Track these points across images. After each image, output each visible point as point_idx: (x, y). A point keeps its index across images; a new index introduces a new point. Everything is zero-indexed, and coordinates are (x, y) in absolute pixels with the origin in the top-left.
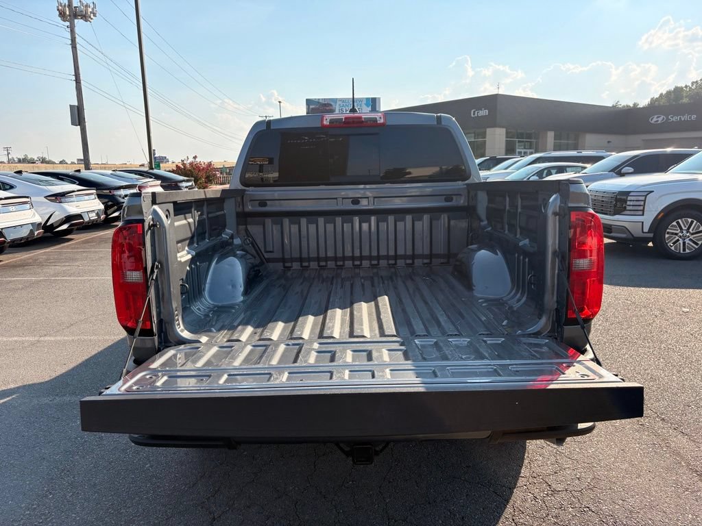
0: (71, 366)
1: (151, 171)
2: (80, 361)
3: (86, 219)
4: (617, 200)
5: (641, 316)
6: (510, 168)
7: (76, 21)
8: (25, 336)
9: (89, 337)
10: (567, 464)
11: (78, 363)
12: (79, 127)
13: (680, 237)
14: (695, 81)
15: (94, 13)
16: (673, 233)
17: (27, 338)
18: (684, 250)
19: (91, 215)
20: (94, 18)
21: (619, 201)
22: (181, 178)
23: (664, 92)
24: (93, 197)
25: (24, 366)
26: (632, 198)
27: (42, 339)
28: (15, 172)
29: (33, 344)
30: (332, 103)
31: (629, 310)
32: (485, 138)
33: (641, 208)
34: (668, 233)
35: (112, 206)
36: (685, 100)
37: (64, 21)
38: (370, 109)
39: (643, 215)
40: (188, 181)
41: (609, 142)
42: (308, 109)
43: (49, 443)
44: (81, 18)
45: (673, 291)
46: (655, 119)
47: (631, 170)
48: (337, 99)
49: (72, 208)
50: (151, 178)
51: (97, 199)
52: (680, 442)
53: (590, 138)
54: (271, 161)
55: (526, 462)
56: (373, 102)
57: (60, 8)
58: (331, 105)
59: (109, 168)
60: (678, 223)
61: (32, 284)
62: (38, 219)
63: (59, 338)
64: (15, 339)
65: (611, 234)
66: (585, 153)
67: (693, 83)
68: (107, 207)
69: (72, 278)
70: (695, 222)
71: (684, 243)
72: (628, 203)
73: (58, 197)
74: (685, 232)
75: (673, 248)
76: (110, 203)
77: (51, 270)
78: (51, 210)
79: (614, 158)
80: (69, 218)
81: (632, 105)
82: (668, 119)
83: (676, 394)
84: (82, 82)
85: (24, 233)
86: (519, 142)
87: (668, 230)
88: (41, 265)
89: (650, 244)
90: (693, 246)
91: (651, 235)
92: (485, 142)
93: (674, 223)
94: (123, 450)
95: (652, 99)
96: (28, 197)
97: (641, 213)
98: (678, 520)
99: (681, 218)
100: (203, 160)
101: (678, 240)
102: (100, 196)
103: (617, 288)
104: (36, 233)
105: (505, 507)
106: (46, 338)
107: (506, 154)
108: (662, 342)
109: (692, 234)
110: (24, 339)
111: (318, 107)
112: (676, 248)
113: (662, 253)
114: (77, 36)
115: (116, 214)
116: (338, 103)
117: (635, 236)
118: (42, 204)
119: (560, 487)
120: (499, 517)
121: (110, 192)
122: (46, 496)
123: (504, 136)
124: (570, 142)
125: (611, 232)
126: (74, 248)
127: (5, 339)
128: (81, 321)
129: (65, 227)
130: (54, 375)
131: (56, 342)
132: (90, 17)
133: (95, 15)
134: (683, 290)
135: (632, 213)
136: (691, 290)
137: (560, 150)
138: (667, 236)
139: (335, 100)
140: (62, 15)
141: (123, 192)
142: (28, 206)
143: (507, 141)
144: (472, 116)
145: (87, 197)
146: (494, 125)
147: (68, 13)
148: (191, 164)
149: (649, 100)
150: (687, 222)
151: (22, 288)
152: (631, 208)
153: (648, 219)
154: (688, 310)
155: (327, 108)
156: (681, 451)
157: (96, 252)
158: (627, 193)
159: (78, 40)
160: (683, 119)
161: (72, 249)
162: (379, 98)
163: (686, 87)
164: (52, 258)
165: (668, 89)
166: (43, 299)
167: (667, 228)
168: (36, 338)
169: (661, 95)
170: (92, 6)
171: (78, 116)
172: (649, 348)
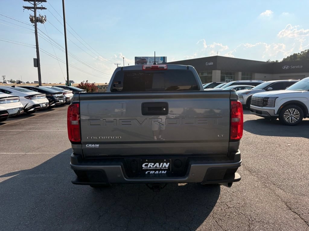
0: (40, 164)
1: (68, 87)
2: (44, 161)
3: (41, 106)
4: (264, 101)
5: (271, 147)
6: (222, 87)
7: (37, 23)
8: (20, 152)
9: (46, 153)
10: (235, 198)
11: (43, 162)
12: (37, 68)
13: (290, 116)
14: (302, 51)
15: (45, 20)
16: (287, 115)
17: (21, 153)
18: (292, 121)
19: (43, 105)
20: (45, 22)
21: (265, 101)
22: (81, 90)
23: (289, 56)
24: (44, 97)
25: (21, 163)
26: (270, 100)
27: (27, 153)
28: (12, 86)
29: (23, 155)
30: (146, 59)
31: (266, 145)
32: (212, 74)
33: (274, 104)
34: (285, 114)
35: (52, 101)
36: (298, 59)
37: (32, 23)
38: (162, 61)
39: (274, 107)
40: (84, 91)
41: (265, 77)
42: (136, 61)
43: (34, 190)
44: (40, 22)
45: (285, 138)
46: (285, 67)
47: (271, 88)
48: (148, 57)
49: (36, 101)
50: (68, 89)
51: (46, 98)
52: (280, 192)
53: (257, 75)
54: (120, 83)
55: (219, 198)
56: (164, 58)
57: (31, 17)
58: (146, 60)
59: (51, 85)
60: (289, 110)
61: (20, 133)
62: (22, 106)
63: (34, 153)
64: (16, 153)
65: (262, 115)
66: (253, 81)
67: (301, 52)
68: (50, 102)
69: (37, 130)
70: (296, 110)
71: (292, 119)
72: (268, 102)
73: (30, 97)
74: (292, 114)
75: (287, 121)
76: (51, 100)
77: (28, 127)
78: (27, 102)
79: (265, 83)
80: (34, 106)
81: (275, 61)
82: (290, 67)
83: (281, 175)
84: (39, 48)
85: (16, 112)
86: (226, 76)
87: (285, 113)
88: (23, 125)
89: (278, 119)
90: (295, 120)
91: (278, 115)
92: (212, 76)
93: (287, 110)
94: (64, 193)
95: (284, 59)
96: (18, 97)
97: (273, 106)
98: (275, 217)
99: (290, 108)
100: (90, 82)
101: (289, 117)
102: (47, 97)
103: (263, 136)
104: (21, 112)
105: (210, 212)
106: (29, 153)
107: (221, 82)
108: (278, 157)
109: (295, 115)
110: (19, 153)
111: (140, 61)
112: (288, 121)
113: (283, 123)
114: (37, 29)
115: (54, 105)
116: (149, 59)
117: (271, 115)
118: (23, 100)
119: (231, 206)
120: (208, 216)
121: (51, 95)
122: (35, 209)
123: (220, 74)
124: (248, 76)
125: (262, 114)
126: (36, 119)
127: (11, 154)
128: (42, 147)
129: (32, 110)
130: (33, 167)
131: (33, 155)
132: (43, 22)
133: (45, 21)
134: (289, 137)
135: (270, 106)
136: (293, 137)
137: (244, 80)
138: (284, 116)
139: (147, 58)
140: (32, 20)
141: (56, 95)
142: (18, 100)
143: (221, 76)
144: (206, 65)
145: (42, 97)
146: (216, 69)
147: (34, 20)
148: (85, 84)
149: (283, 59)
150: (293, 110)
151: (16, 134)
152: (270, 104)
153: (276, 108)
154: (290, 145)
155: (144, 61)
156: (280, 195)
157: (45, 120)
158: (268, 98)
159: (38, 31)
160: (297, 68)
161: (35, 119)
162: (166, 57)
163: (299, 54)
164: (27, 122)
165: (291, 55)
166: (25, 138)
167: (284, 112)
168: (24, 153)
169: (288, 57)
170: (44, 17)
171: (37, 63)
172: (272, 159)
